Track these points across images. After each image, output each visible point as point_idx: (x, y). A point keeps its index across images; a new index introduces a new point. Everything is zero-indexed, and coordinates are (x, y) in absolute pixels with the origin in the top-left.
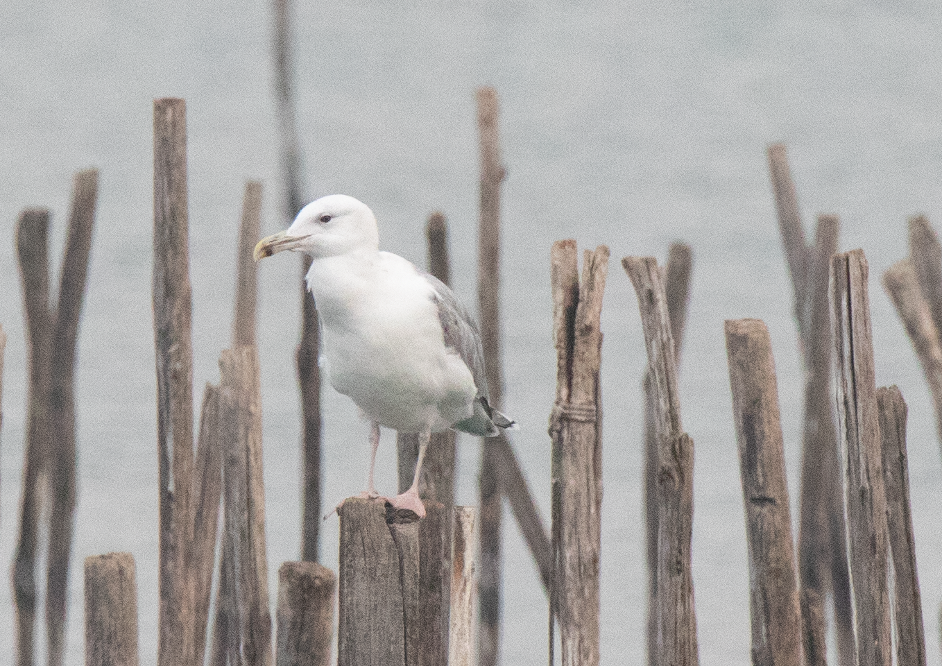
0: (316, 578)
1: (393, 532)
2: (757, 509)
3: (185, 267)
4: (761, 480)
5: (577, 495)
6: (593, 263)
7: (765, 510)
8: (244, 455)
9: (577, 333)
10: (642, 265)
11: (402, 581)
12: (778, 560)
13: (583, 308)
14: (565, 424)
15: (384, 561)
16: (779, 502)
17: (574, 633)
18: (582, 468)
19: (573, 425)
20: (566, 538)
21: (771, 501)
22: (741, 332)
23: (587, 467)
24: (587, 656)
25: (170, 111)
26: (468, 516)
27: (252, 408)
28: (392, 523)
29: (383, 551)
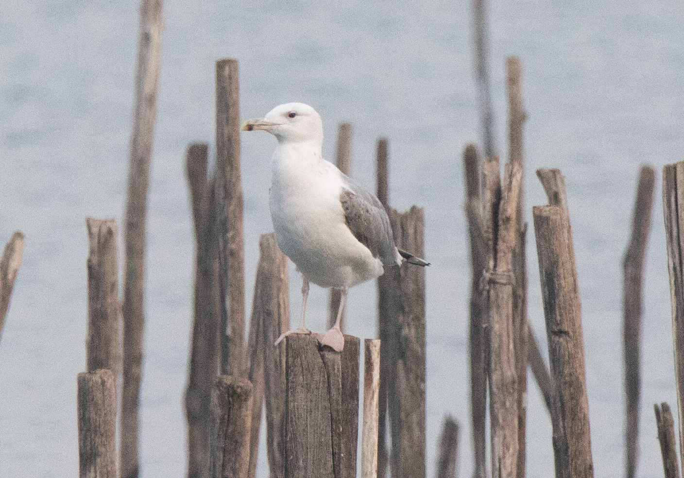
0: (238, 387)
1: (323, 357)
2: (557, 339)
3: (238, 178)
4: (558, 318)
5: (500, 336)
6: (511, 172)
7: (561, 340)
8: (276, 309)
9: (500, 222)
10: (551, 174)
11: (329, 392)
12: (571, 375)
13: (504, 204)
14: (492, 285)
15: (317, 378)
16: (571, 333)
17: (500, 433)
18: (504, 317)
19: (498, 286)
20: (493, 365)
21: (566, 333)
22: (544, 214)
23: (508, 316)
24: (508, 449)
25: (227, 68)
26: (375, 347)
27: (282, 276)
28: (322, 351)
29: (316, 371)
